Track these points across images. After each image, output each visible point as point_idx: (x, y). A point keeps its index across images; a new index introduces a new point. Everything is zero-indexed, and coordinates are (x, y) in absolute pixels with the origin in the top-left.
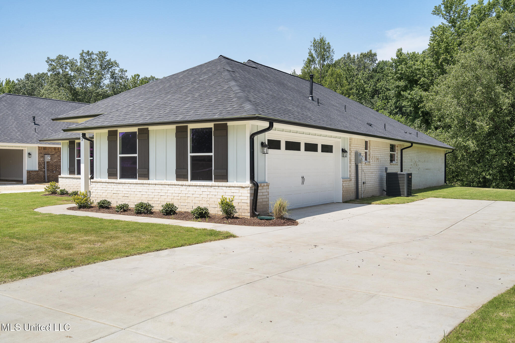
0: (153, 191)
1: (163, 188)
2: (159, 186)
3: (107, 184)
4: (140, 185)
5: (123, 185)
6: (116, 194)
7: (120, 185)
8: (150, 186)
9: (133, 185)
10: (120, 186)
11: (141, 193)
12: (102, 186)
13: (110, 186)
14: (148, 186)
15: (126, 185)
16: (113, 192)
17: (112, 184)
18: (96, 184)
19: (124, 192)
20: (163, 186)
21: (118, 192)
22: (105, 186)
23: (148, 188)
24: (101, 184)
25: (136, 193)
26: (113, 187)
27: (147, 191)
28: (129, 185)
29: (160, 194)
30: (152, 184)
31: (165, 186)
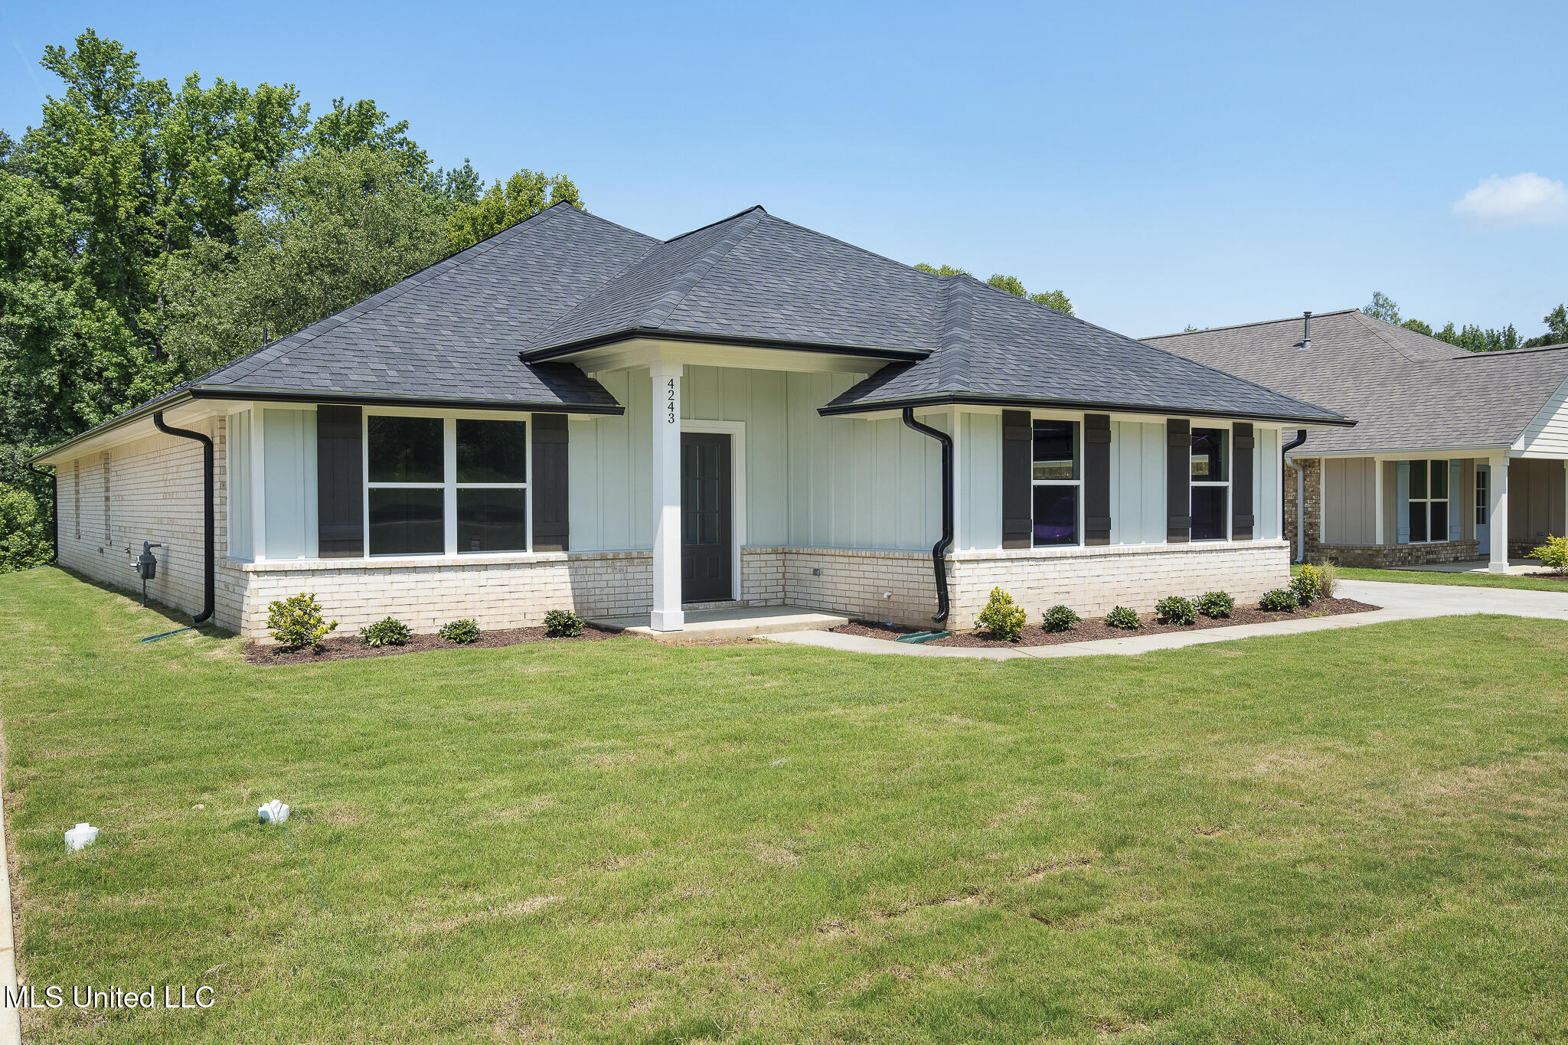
0: (1129, 571)
1: (1149, 563)
2: (1141, 557)
3: (1008, 564)
4: (1098, 560)
5: (1056, 562)
6: (1037, 588)
7: (1046, 563)
8: (1122, 558)
9: (1080, 560)
10: (1047, 567)
11: (1102, 579)
12: (994, 571)
13: (1019, 570)
14: (1117, 559)
15: (1062, 562)
16: (1026, 584)
17: (1025, 563)
18: (975, 565)
19: (1058, 582)
20: (1150, 557)
21: (1042, 583)
22: (1004, 571)
23: (1117, 564)
24: (991, 564)
25: (1088, 580)
26: (1028, 569)
27: (1115, 572)
28: (1071, 561)
29: (1144, 577)
30: (1124, 555)
31: (1154, 556)
